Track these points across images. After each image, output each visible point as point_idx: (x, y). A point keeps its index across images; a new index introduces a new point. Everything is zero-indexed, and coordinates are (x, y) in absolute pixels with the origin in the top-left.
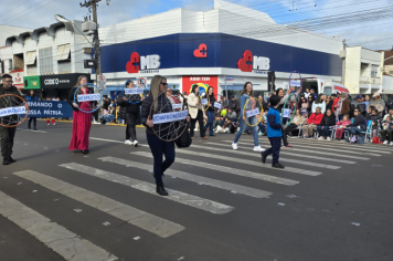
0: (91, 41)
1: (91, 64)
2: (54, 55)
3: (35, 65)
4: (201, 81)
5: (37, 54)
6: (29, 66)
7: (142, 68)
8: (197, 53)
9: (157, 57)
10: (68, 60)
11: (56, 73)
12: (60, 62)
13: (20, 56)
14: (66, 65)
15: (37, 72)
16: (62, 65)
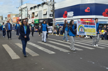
0: (52, 8)
1: (51, 15)
2: (42, 12)
3: (37, 16)
4: (87, 20)
5: (38, 12)
6: (36, 16)
7: (68, 16)
8: (86, 11)
9: (73, 12)
10: (46, 14)
11: (43, 18)
12: (44, 15)
13: (34, 13)
14: (46, 15)
15: (38, 18)
16: (44, 16)
